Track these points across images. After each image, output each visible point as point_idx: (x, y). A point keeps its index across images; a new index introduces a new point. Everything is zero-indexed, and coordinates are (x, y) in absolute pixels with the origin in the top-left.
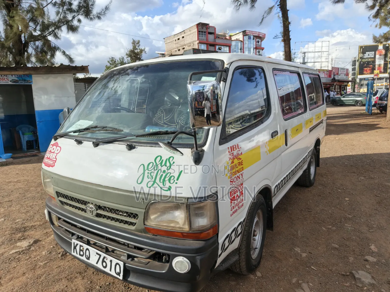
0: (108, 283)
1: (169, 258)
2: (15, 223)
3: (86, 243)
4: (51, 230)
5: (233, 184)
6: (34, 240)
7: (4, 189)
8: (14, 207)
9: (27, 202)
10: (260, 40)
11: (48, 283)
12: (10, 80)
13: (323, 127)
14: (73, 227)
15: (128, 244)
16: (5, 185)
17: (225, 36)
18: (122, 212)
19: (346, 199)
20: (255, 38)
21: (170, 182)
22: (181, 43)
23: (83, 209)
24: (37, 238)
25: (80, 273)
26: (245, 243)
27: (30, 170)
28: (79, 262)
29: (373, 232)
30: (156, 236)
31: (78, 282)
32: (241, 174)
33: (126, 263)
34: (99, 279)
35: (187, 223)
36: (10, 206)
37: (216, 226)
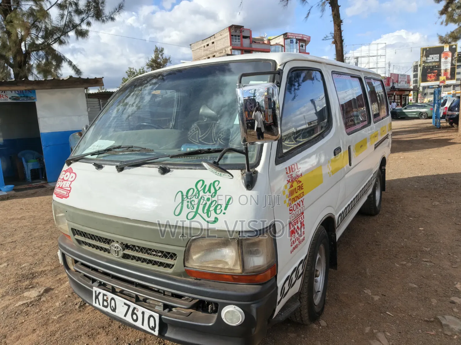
0: (138, 340)
1: (217, 308)
2: (21, 269)
3: (111, 291)
4: (66, 275)
5: (293, 213)
6: (45, 288)
7: (6, 228)
8: (18, 249)
9: (34, 243)
10: (304, 44)
11: (65, 341)
12: (9, 96)
13: (388, 143)
14: (93, 272)
15: (164, 291)
16: (7, 222)
17: (263, 40)
18: (156, 252)
19: (420, 229)
20: (298, 42)
21: (216, 212)
22: (211, 50)
23: (105, 249)
24: (48, 285)
25: (103, 328)
26: (306, 286)
27: (36, 205)
28: (101, 314)
29: (456, 267)
30: (200, 280)
31: (102, 339)
32: (302, 201)
33: (162, 315)
34: (127, 335)
35: (239, 262)
36: (15, 248)
37: (275, 265)
